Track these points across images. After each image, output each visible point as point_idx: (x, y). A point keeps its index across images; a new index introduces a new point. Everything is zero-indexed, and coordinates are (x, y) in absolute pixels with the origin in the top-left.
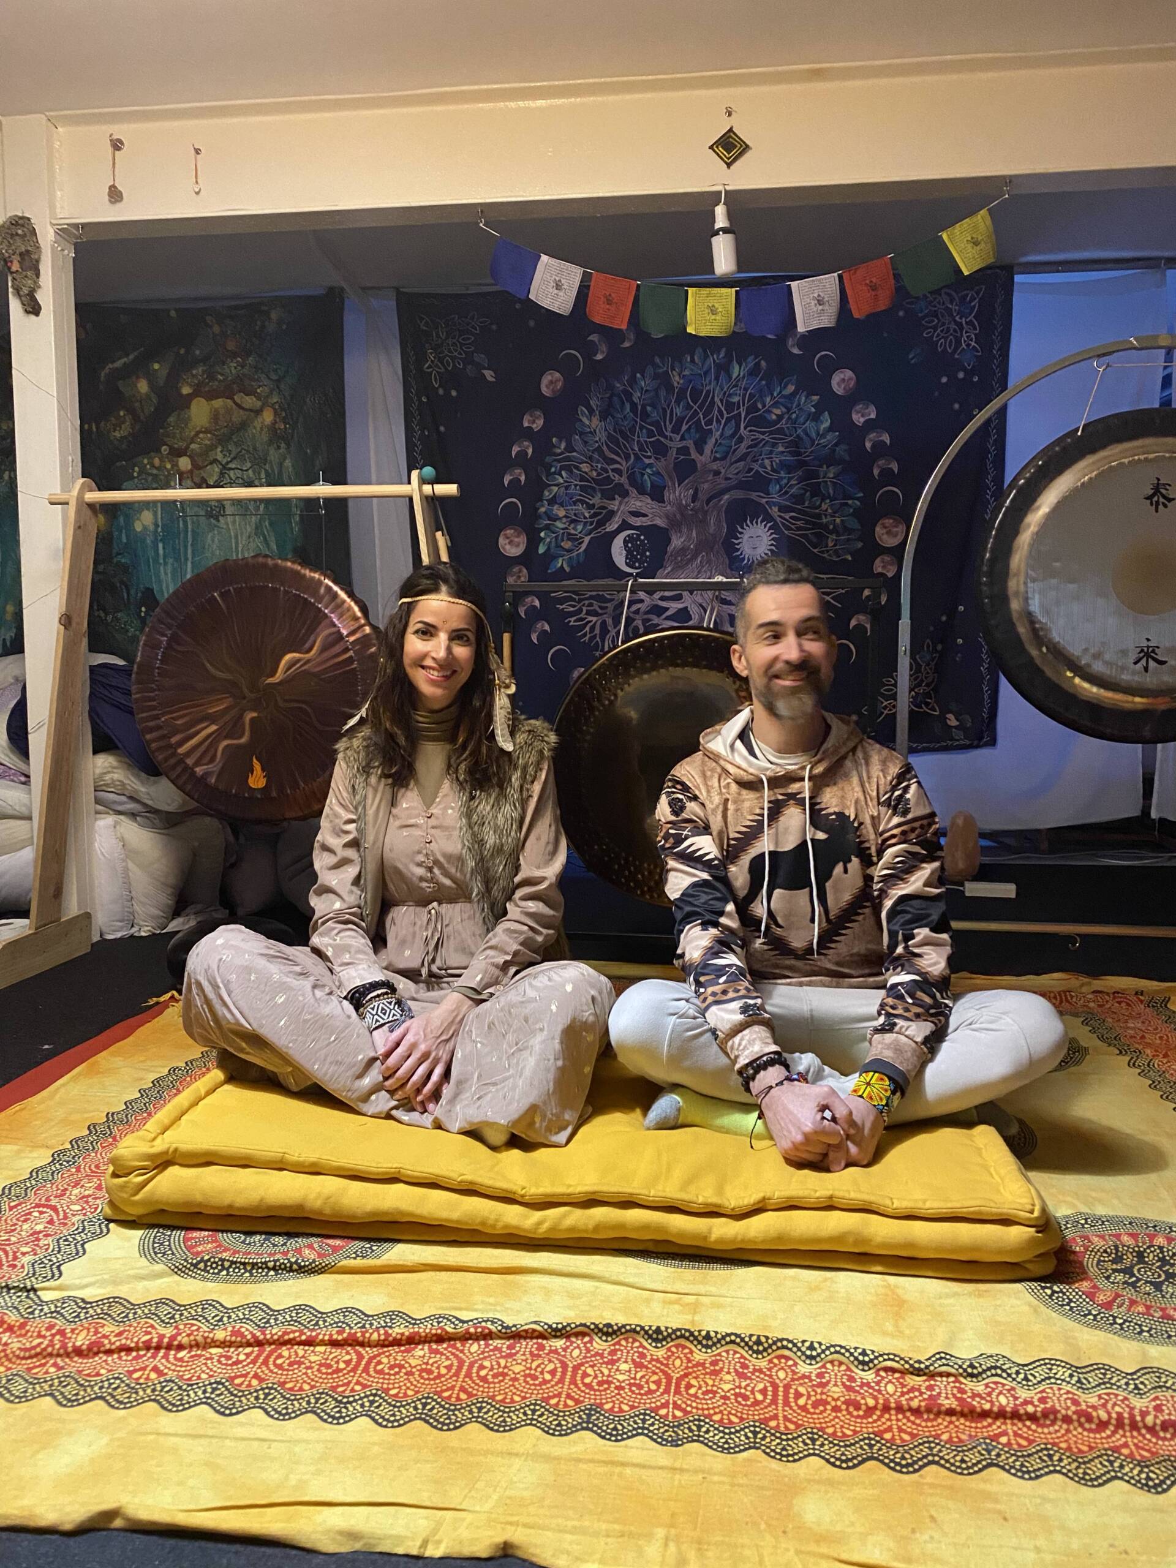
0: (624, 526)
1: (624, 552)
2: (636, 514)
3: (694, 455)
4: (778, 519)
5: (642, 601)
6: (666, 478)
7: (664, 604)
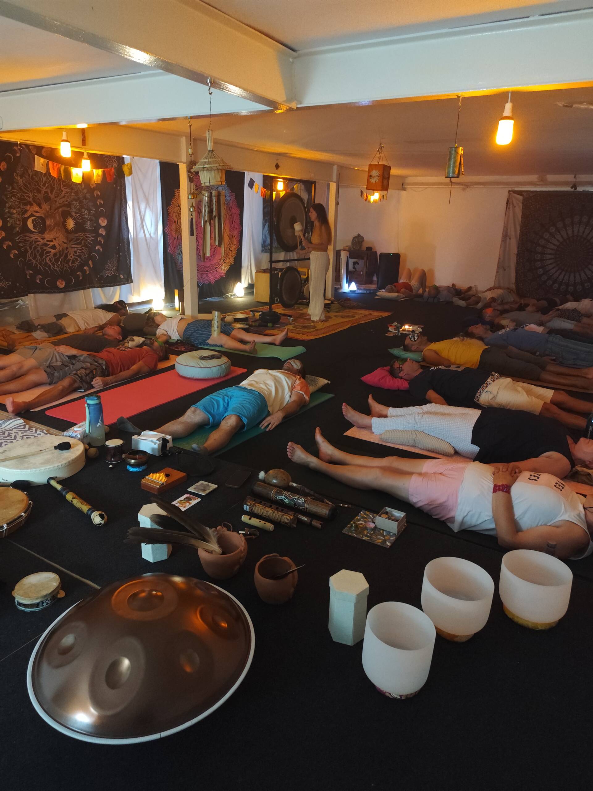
0: (32, 215)
1: (32, 224)
2: (37, 212)
3: (50, 195)
4: (75, 216)
5: (40, 241)
6: (41, 201)
7: (48, 243)
